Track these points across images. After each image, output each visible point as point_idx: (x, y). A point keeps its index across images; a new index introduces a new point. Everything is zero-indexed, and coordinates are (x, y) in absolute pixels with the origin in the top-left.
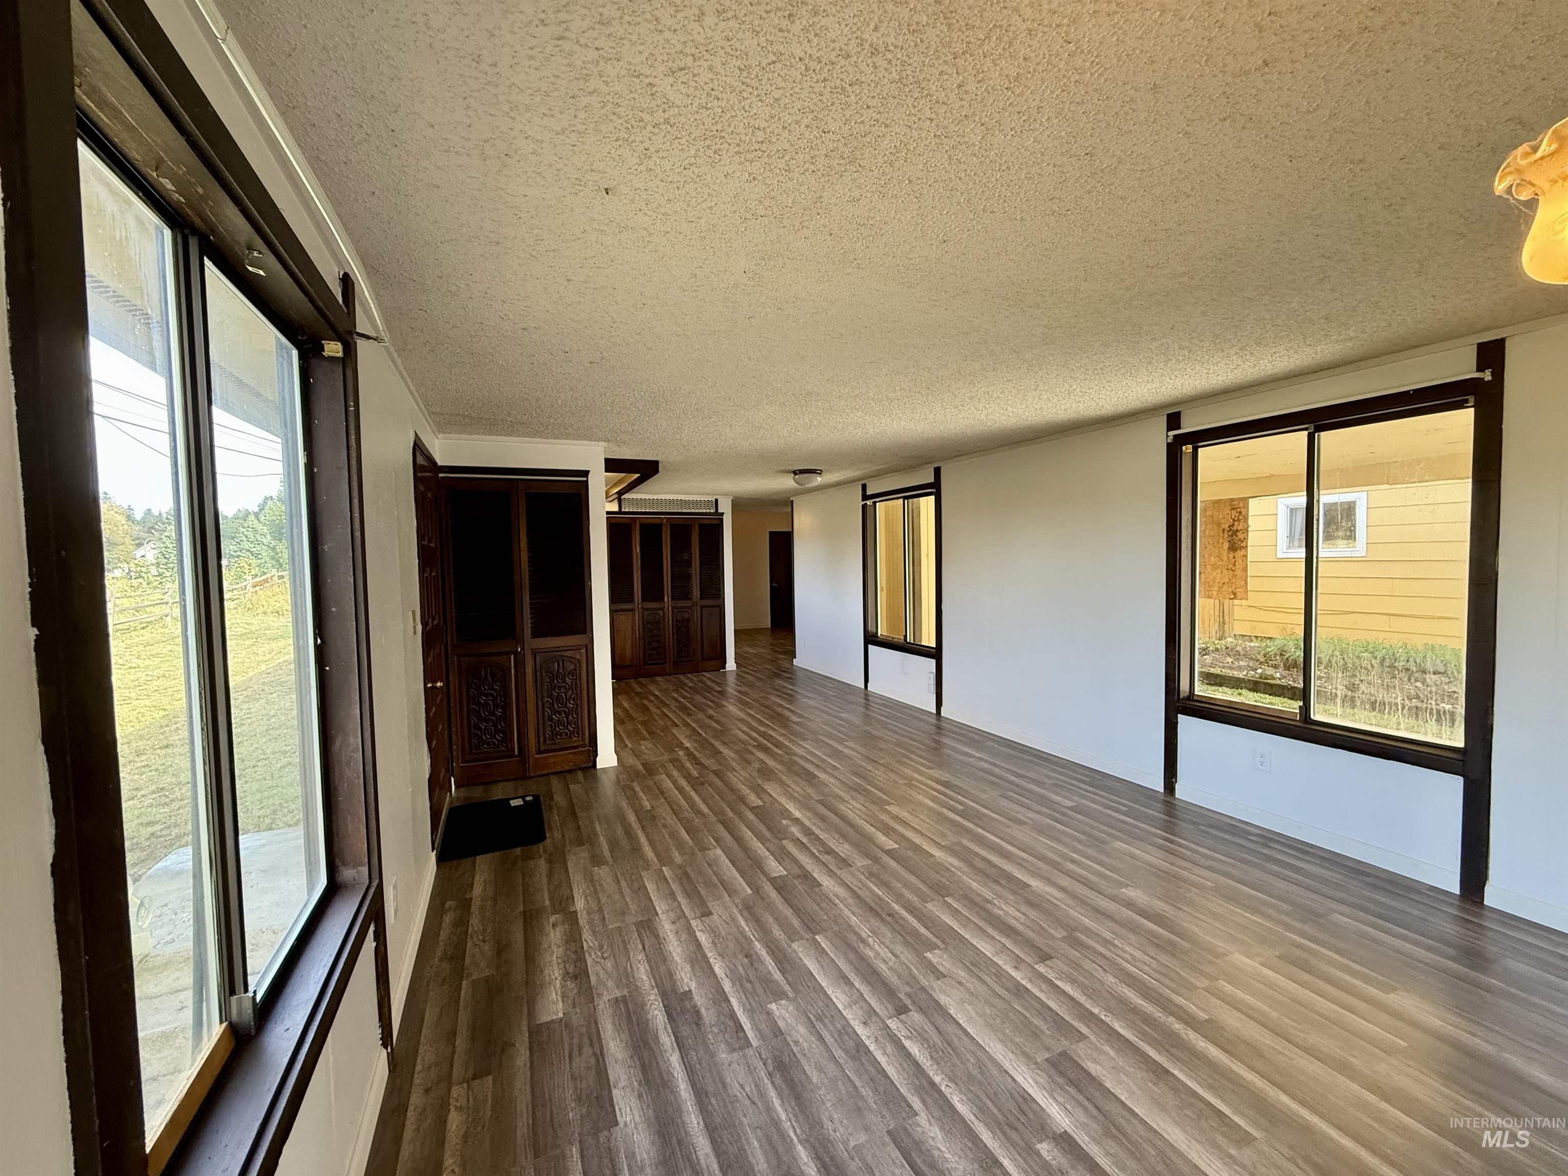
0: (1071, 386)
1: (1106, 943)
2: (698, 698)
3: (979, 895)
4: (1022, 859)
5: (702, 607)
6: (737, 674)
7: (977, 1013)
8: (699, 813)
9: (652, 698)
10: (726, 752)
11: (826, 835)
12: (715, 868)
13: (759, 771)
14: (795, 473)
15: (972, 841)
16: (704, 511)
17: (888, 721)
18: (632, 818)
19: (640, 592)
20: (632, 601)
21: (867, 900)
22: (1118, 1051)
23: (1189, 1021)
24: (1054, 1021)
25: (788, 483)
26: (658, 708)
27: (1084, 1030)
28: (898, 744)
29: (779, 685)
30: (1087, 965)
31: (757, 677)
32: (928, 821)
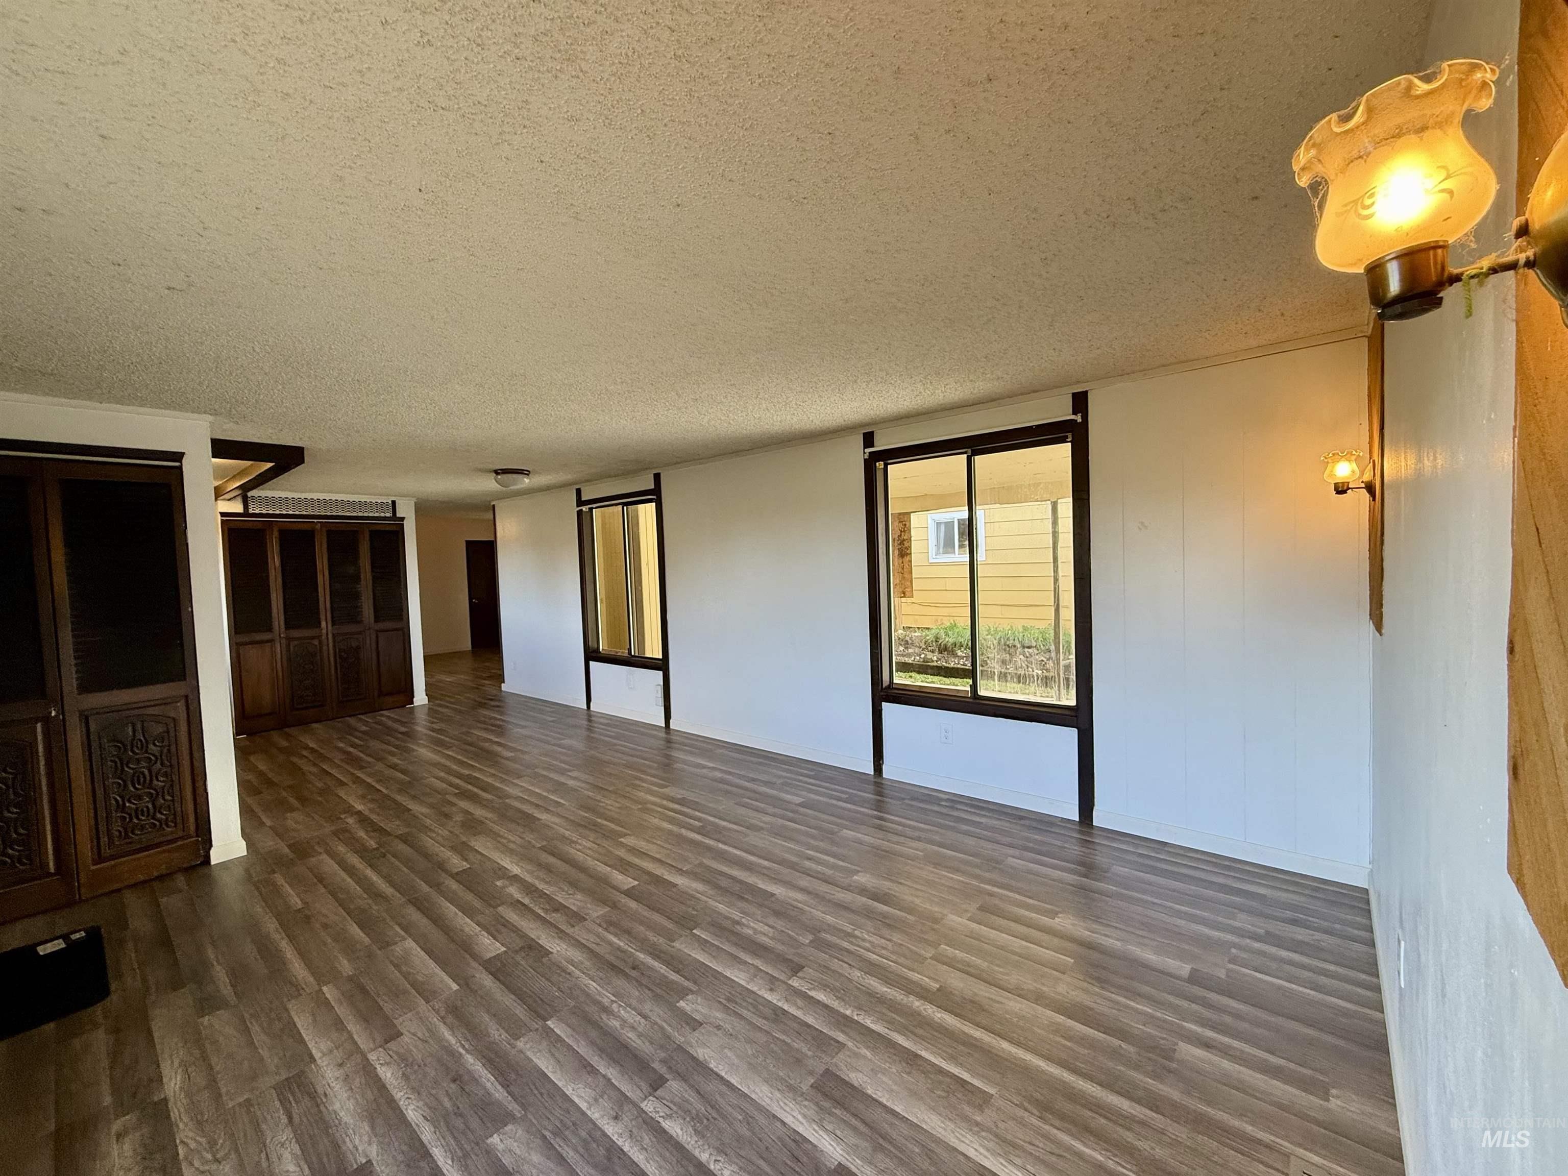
0: (787, 398)
1: (848, 935)
2: (375, 745)
3: (727, 918)
4: (765, 867)
5: (377, 631)
6: (429, 709)
7: (738, 1056)
8: (377, 896)
9: (305, 753)
10: (416, 808)
11: (552, 889)
12: (404, 969)
13: (463, 825)
14: (497, 472)
15: (713, 858)
16: (376, 515)
17: (615, 741)
18: (271, 926)
19: (282, 618)
20: (270, 629)
21: (607, 956)
22: (873, 1049)
23: (924, 994)
24: (813, 1038)
25: (490, 484)
26: (315, 765)
27: (841, 1037)
28: (629, 766)
29: (485, 716)
30: (835, 964)
31: (455, 710)
32: (666, 846)
